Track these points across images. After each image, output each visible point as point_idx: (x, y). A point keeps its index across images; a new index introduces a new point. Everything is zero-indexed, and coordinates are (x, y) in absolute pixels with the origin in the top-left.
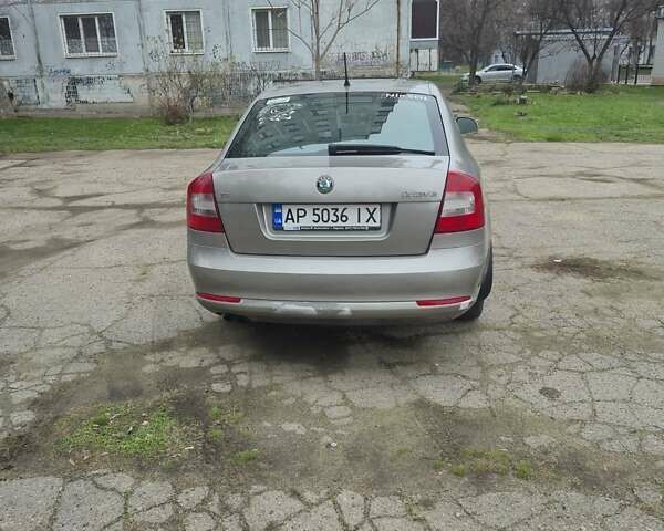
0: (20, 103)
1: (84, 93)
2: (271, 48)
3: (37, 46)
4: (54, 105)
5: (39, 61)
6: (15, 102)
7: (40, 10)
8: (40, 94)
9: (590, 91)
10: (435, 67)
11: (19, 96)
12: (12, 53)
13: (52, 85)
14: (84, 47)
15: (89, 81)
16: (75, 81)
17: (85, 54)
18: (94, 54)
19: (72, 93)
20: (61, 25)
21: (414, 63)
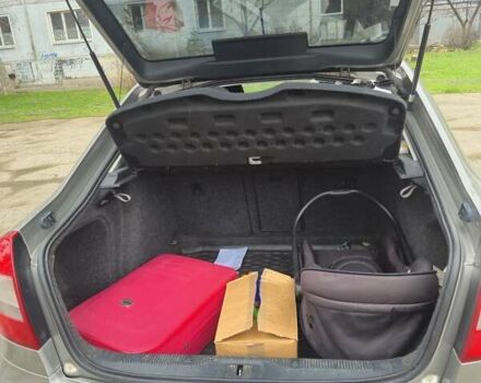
0: (21, 82)
1: (68, 71)
2: (211, 28)
3: (31, 36)
4: (45, 82)
5: (33, 48)
6: (16, 80)
7: (32, 9)
8: (35, 74)
9: (466, 48)
10: (341, 36)
11: (19, 76)
12: (12, 44)
13: (45, 66)
14: (66, 35)
15: (72, 62)
16: (61, 62)
17: (67, 41)
18: (74, 40)
19: (59, 71)
20: (48, 20)
21: (324, 33)
